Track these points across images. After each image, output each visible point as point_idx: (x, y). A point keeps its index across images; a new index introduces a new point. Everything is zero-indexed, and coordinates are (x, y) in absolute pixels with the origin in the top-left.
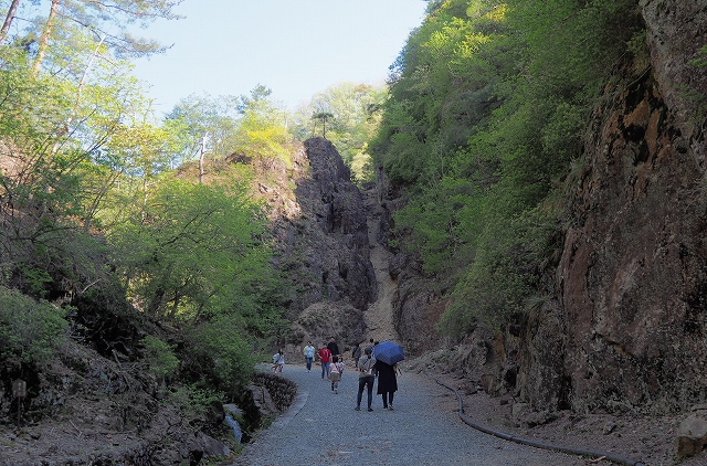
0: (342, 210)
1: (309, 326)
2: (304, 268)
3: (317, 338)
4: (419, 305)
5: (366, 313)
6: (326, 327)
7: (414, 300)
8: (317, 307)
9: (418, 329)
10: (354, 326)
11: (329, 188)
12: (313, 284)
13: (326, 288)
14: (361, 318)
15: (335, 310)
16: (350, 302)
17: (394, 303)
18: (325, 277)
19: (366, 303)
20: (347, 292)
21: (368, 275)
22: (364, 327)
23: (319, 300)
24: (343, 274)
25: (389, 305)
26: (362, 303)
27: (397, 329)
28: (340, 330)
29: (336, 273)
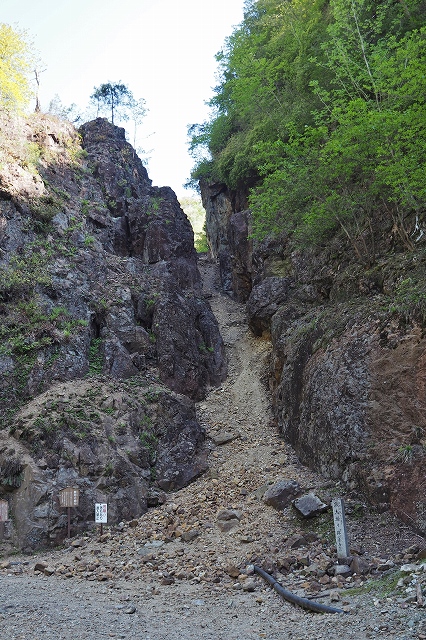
0: (145, 221)
1: (40, 440)
2: (40, 301)
3: (63, 475)
4: (355, 356)
5: (203, 406)
6: (91, 441)
7: (338, 348)
8: (69, 390)
9: (374, 423)
10: (172, 435)
11: (122, 191)
12: (61, 334)
13: (101, 347)
14: (190, 415)
15: (118, 396)
16: (162, 381)
17: (269, 379)
18: (98, 323)
19: (202, 384)
20: (152, 358)
21: (202, 327)
22: (200, 437)
23: (78, 375)
24: (145, 320)
25: (256, 385)
26: (192, 383)
27: (291, 437)
28: (132, 446)
29: (126, 314)
